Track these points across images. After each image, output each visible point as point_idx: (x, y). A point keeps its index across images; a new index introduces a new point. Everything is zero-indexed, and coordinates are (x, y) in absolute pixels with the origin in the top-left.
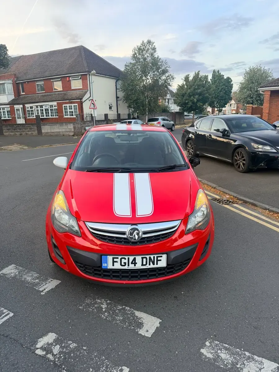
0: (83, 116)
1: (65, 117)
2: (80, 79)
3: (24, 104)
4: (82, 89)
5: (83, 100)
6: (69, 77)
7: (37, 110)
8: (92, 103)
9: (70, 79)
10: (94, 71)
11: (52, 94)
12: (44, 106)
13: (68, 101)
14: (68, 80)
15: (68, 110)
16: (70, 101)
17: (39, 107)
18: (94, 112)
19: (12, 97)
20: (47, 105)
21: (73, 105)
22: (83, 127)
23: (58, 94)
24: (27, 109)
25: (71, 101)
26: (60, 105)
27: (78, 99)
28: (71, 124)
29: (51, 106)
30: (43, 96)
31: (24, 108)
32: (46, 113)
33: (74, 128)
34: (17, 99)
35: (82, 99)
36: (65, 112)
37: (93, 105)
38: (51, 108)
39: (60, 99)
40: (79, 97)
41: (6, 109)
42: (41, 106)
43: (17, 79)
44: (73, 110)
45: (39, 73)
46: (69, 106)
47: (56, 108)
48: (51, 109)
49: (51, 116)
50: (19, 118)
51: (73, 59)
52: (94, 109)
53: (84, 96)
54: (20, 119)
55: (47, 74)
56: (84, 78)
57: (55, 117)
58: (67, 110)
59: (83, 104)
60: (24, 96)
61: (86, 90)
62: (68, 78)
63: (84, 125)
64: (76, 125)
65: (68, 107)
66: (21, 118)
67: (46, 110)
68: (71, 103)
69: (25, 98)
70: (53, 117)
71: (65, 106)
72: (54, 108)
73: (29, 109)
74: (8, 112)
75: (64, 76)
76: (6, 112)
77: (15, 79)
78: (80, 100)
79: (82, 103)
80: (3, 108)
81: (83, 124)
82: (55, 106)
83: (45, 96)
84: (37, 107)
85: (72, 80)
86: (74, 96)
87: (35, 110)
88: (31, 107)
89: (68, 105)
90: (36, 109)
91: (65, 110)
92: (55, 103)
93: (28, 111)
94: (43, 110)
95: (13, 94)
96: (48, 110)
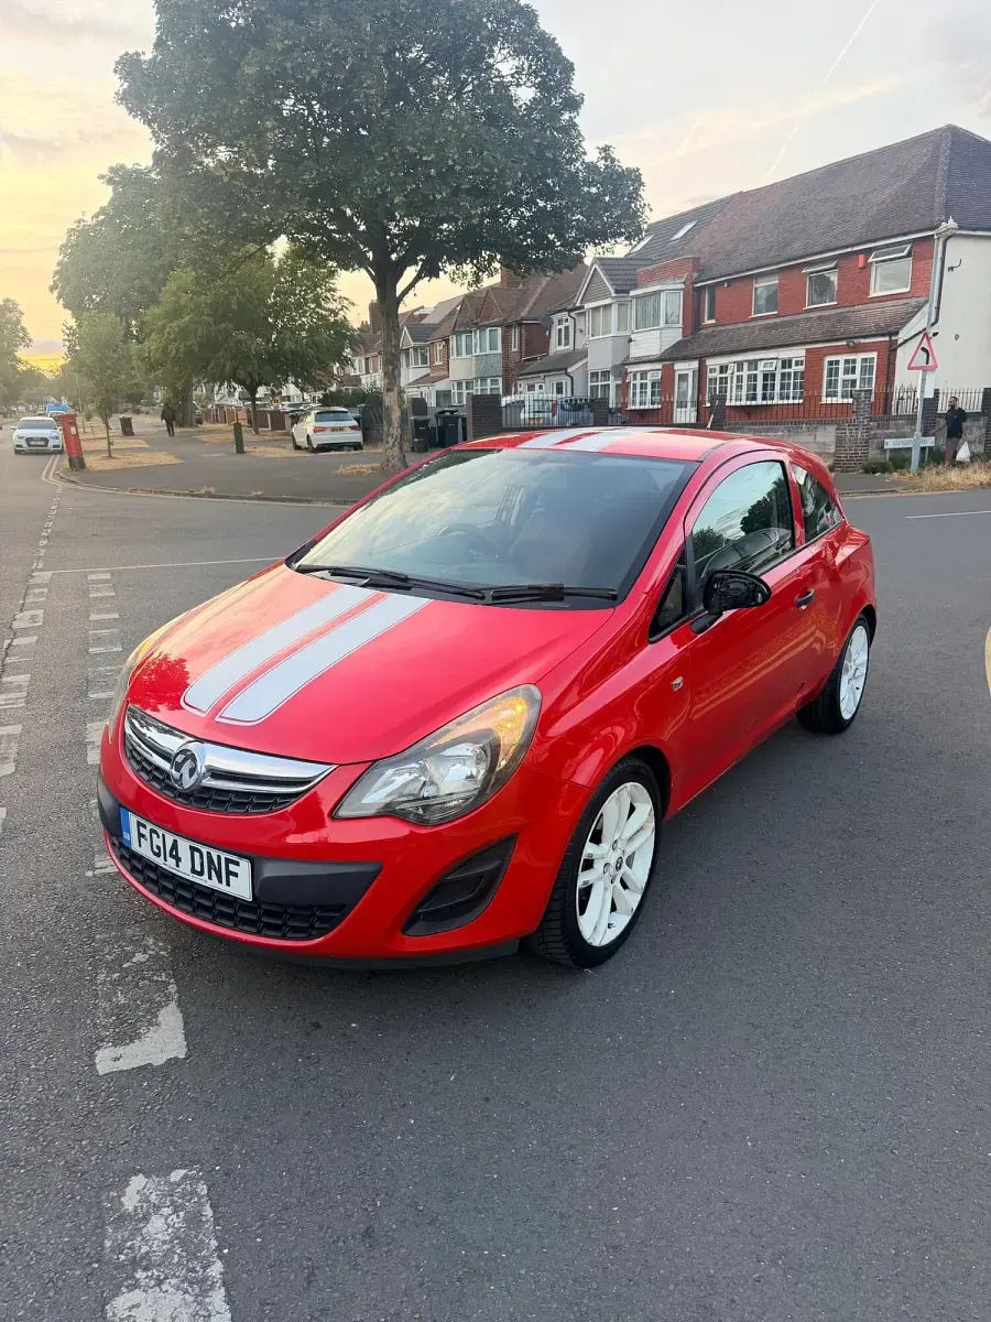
0: (888, 397)
1: (825, 400)
2: (909, 255)
3: (702, 359)
4: (909, 295)
5: (902, 336)
6: (868, 252)
7: (738, 377)
8: (923, 349)
9: (870, 260)
10: (951, 221)
11: (798, 321)
12: (763, 362)
13: (844, 343)
14: (861, 265)
15: (841, 376)
16: (851, 344)
17: (746, 366)
18: (924, 380)
19: (676, 335)
20: (769, 360)
21: (859, 357)
22: (875, 436)
23: (819, 318)
24: (710, 375)
25: (855, 341)
26: (814, 360)
27: (883, 335)
28: (827, 427)
29: (786, 363)
30: (768, 328)
31: (701, 373)
32: (765, 387)
33: (839, 442)
34: (689, 341)
35: (897, 333)
36: (829, 383)
37: (925, 354)
38: (784, 371)
39: (818, 337)
40: (887, 326)
41: (649, 375)
42: (753, 364)
43: (700, 276)
44: (857, 376)
45: (770, 249)
46: (847, 362)
47: (801, 368)
48: (783, 375)
49: (782, 398)
50: (682, 405)
51: (900, 184)
52: (925, 370)
53: (907, 322)
54: (683, 410)
55: (796, 247)
56: (921, 250)
57: (791, 401)
58: (837, 375)
59: (899, 351)
60: (710, 330)
61: (922, 299)
62: (861, 257)
63: (879, 431)
64: (848, 432)
65: (841, 366)
66: (689, 404)
67: (765, 377)
68: (856, 349)
69: (713, 335)
70: (785, 402)
71: (831, 363)
72: (794, 368)
73: (717, 375)
74: (653, 385)
75: (849, 250)
76: (649, 386)
77: (695, 275)
78: (887, 339)
79: (895, 350)
80: (644, 374)
81: (878, 427)
82: (797, 364)
83: (775, 326)
84: (740, 365)
85: (877, 262)
86: (870, 325)
87: (732, 378)
88: (723, 369)
89: (842, 358)
90: (736, 374)
91: (830, 374)
92: (798, 353)
93: (713, 381)
94: (755, 376)
95: (680, 325)
96: (773, 375)
